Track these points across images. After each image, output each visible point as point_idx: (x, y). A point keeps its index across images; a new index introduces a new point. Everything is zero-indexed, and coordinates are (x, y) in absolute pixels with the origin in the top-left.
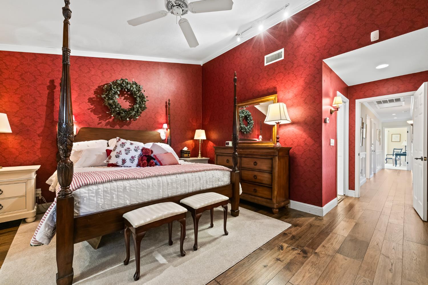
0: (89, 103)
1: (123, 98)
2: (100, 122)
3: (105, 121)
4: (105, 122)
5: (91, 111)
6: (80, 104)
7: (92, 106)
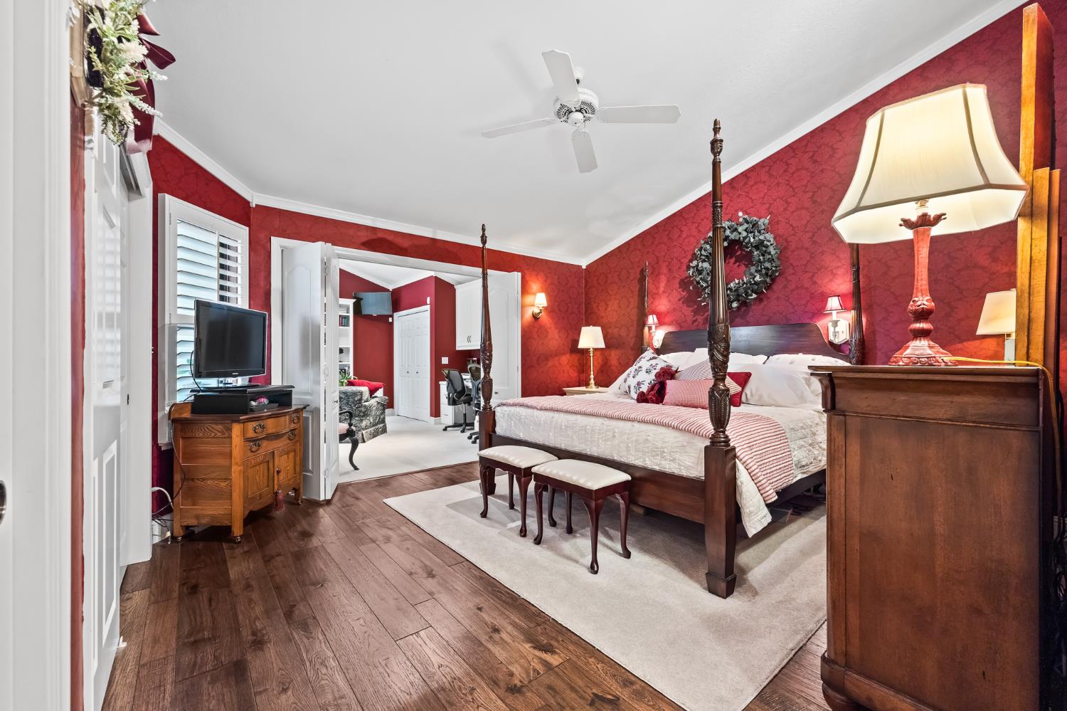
0: (681, 290)
1: (733, 260)
2: (694, 319)
3: (702, 315)
4: (702, 318)
5: (683, 303)
6: (670, 294)
7: (685, 294)
